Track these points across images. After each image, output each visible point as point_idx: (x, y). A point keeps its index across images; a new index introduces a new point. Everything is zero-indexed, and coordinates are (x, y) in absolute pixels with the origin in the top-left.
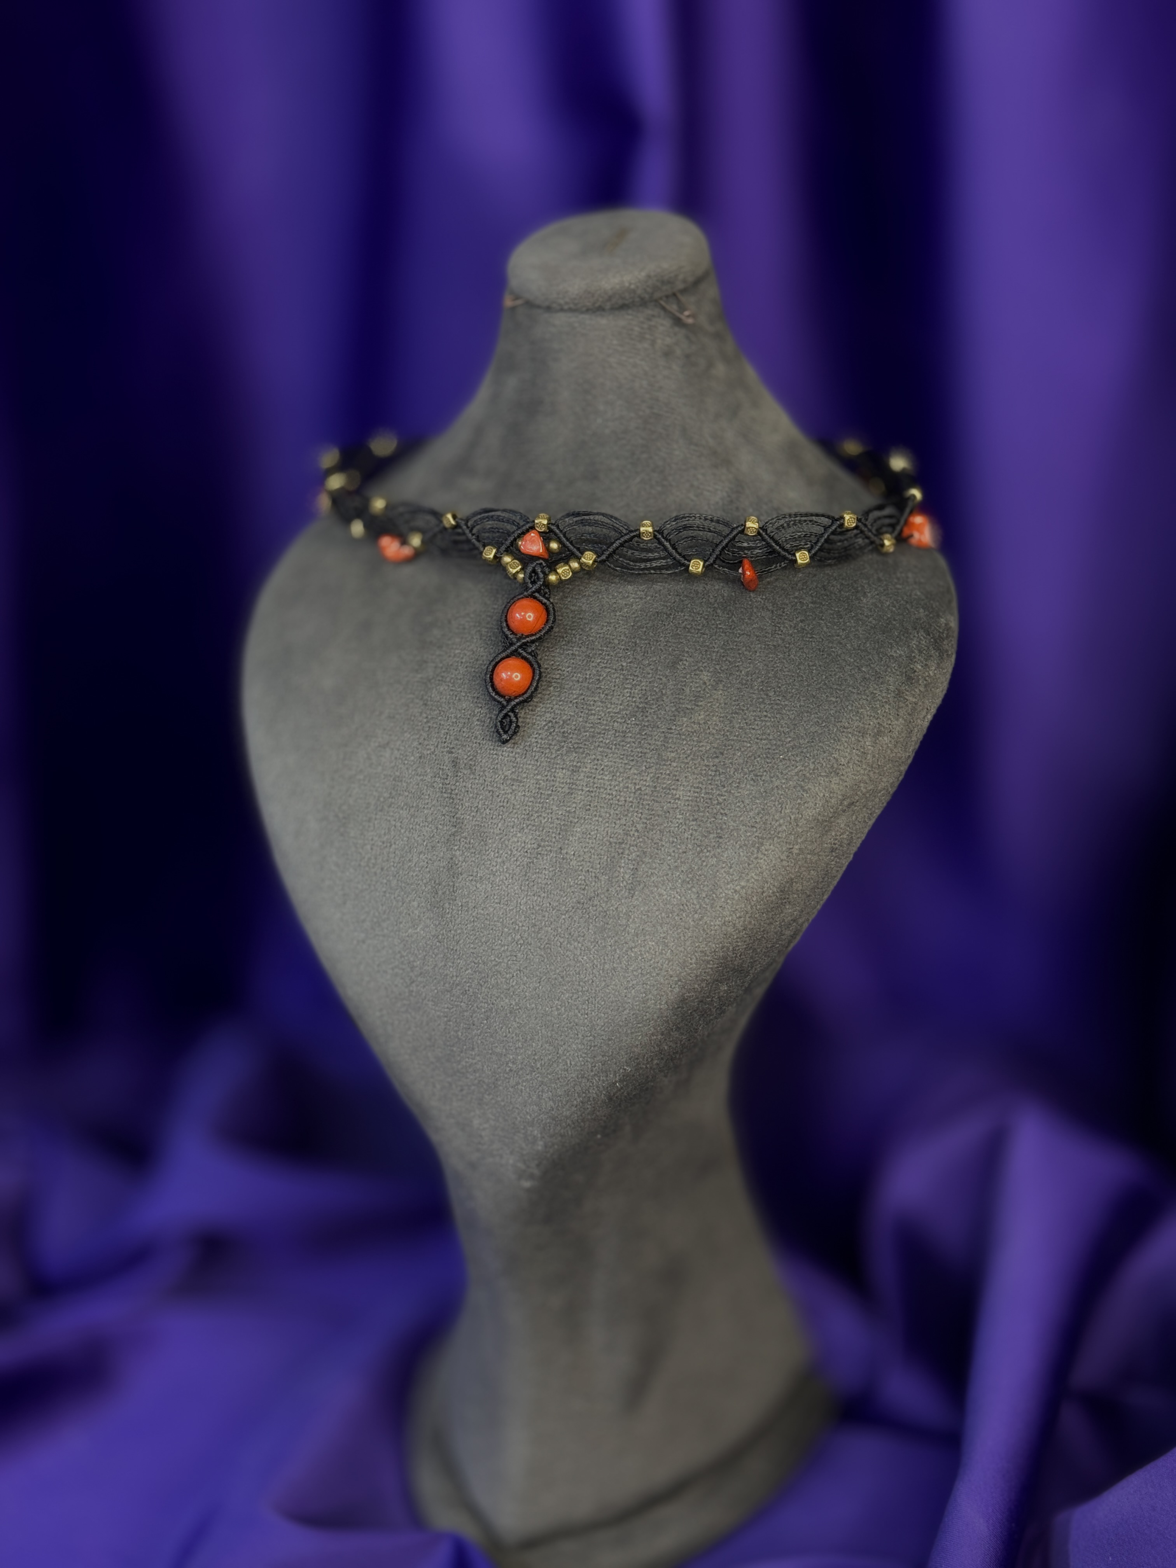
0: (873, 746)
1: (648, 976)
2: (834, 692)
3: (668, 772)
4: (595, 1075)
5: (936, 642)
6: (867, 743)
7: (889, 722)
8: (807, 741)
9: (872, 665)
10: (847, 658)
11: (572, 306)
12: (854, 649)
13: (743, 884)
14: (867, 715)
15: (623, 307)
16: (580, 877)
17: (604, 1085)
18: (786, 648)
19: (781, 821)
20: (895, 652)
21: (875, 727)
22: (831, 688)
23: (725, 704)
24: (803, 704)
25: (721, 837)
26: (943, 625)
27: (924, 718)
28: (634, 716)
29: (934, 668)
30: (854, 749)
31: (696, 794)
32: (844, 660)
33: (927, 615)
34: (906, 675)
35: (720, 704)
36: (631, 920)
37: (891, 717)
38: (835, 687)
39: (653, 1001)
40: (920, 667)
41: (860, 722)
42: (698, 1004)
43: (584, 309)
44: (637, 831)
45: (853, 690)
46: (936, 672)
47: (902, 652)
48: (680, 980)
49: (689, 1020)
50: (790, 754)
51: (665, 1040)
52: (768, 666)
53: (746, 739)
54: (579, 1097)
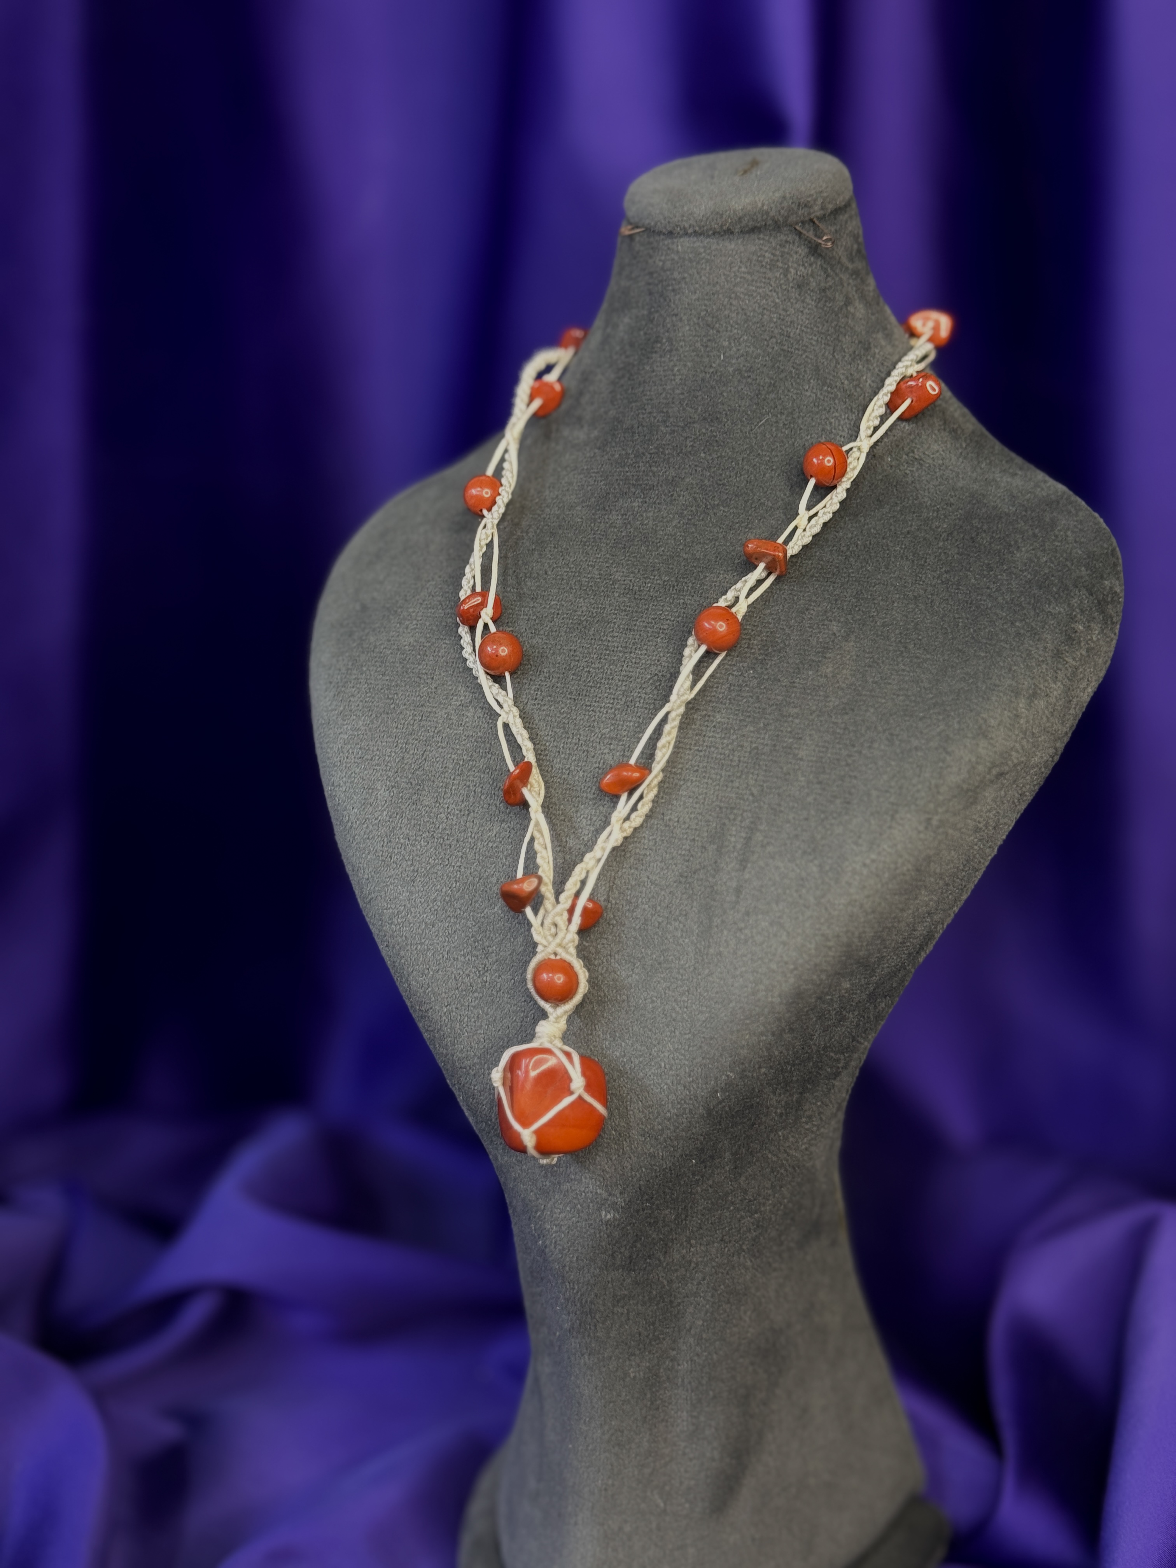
0: (1027, 709)
1: (760, 962)
2: (984, 647)
3: (789, 729)
4: (693, 1081)
5: (1099, 603)
6: (1021, 705)
7: (1046, 684)
8: (951, 698)
9: (1028, 621)
10: (998, 611)
11: (697, 229)
12: (1007, 603)
13: (873, 856)
14: (1022, 674)
15: (754, 230)
16: (684, 847)
17: (703, 1094)
18: (929, 599)
19: (920, 786)
20: (1054, 608)
21: (1030, 687)
22: (980, 642)
23: (857, 656)
24: (946, 658)
25: (848, 803)
26: (1108, 588)
27: (1085, 689)
28: (753, 668)
29: (1097, 632)
30: (1005, 709)
31: (821, 754)
32: (996, 614)
33: (1089, 575)
34: (1066, 635)
35: (851, 656)
36: (742, 897)
37: (1048, 678)
38: (985, 641)
39: (764, 993)
40: (1081, 628)
41: (1013, 680)
42: (816, 1001)
43: (711, 233)
44: (752, 794)
45: (1005, 645)
46: (1099, 637)
47: (1062, 609)
48: (796, 969)
49: (804, 1021)
50: (931, 711)
51: (776, 1043)
52: (907, 617)
53: (880, 695)
54: (673, 1108)
